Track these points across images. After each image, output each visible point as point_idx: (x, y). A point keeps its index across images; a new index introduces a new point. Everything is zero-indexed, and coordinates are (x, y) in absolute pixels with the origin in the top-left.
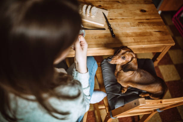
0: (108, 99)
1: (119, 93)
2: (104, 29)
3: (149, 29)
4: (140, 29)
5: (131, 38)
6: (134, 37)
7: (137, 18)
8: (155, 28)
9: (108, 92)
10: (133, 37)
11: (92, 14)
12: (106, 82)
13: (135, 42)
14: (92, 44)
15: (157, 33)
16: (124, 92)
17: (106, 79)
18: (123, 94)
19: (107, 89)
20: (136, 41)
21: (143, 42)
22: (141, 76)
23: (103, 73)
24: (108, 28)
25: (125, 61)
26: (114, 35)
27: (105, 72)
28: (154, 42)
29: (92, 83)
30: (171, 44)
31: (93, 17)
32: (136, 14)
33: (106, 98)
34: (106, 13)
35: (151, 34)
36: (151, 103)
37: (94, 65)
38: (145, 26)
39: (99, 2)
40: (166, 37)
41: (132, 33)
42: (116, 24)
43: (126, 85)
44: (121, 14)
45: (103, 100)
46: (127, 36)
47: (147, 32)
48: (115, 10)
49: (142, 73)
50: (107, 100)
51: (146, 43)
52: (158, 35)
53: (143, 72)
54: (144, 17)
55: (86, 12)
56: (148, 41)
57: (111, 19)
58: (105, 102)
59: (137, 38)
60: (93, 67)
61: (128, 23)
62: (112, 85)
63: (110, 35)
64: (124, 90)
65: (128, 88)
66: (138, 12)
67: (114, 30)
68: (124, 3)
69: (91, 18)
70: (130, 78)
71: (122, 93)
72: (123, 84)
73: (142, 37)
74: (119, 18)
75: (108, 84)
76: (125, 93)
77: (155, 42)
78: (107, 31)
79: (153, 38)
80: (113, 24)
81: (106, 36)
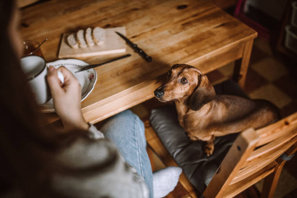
0: (187, 176)
1: (203, 157)
2: (128, 55)
3: (204, 28)
4: (190, 33)
5: (181, 51)
6: (184, 47)
7: (176, 20)
8: (214, 23)
9: (182, 165)
10: (184, 49)
11: (97, 40)
12: (170, 147)
13: (190, 55)
14: (116, 87)
15: (220, 29)
16: (211, 152)
17: (168, 143)
18: (211, 156)
19: (178, 159)
20: (191, 53)
21: (203, 50)
22: (227, 106)
23: (160, 135)
24: (135, 51)
25: (188, 88)
26: (150, 58)
27: (162, 130)
28: (221, 43)
29: (142, 157)
30: (252, 36)
31: (101, 43)
32: (172, 16)
33: (183, 175)
34: (122, 30)
35: (211, 34)
36: (269, 133)
37: (134, 122)
38: (195, 26)
39: (104, 21)
40: (238, 29)
41: (178, 43)
42: (145, 42)
43: (208, 136)
44: (148, 24)
45: (179, 183)
46: (172, 50)
47: (203, 34)
48: (136, 22)
49: (226, 101)
50: (187, 179)
51: (209, 50)
52: (223, 30)
53: (227, 98)
54: (187, 15)
55: (85, 40)
56: (212, 46)
57: (133, 37)
58: (185, 185)
59: (190, 47)
60: (134, 125)
61: (166, 32)
62: (184, 148)
63: (142, 60)
64: (210, 149)
65: (214, 141)
66: (175, 11)
67: (146, 50)
68: (145, 7)
69: (99, 46)
70: (211, 118)
71: (208, 155)
72: (203, 135)
73: (198, 44)
74: (147, 30)
75: (176, 149)
76: (213, 152)
77: (224, 43)
78: (136, 57)
79: (217, 39)
80: (140, 43)
81: (135, 65)
